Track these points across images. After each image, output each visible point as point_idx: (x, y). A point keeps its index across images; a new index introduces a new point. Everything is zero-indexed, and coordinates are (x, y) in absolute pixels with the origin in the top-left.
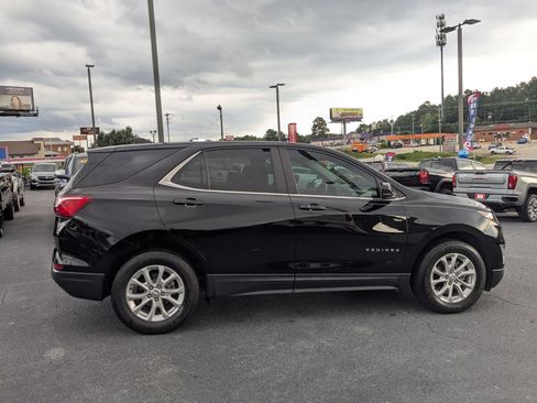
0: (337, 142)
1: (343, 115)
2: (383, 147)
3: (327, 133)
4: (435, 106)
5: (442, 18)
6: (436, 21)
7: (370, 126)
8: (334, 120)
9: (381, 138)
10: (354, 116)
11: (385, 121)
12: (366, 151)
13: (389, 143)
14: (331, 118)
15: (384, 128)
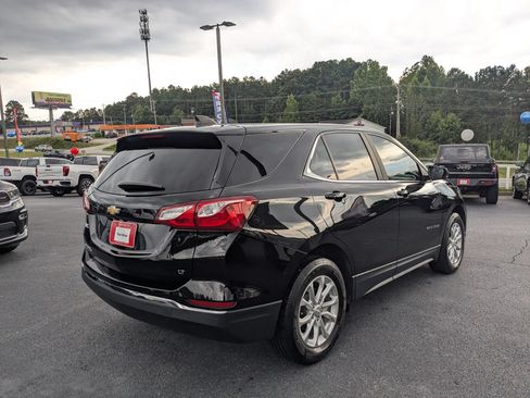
0: (39, 130)
1: (48, 100)
2: (98, 136)
3: (24, 119)
4: (141, 98)
5: (144, 13)
6: (138, 15)
7: (77, 114)
8: (38, 105)
9: (92, 127)
10: (61, 101)
11: (93, 110)
12: (81, 140)
13: (103, 133)
14: (34, 102)
15: (92, 117)
